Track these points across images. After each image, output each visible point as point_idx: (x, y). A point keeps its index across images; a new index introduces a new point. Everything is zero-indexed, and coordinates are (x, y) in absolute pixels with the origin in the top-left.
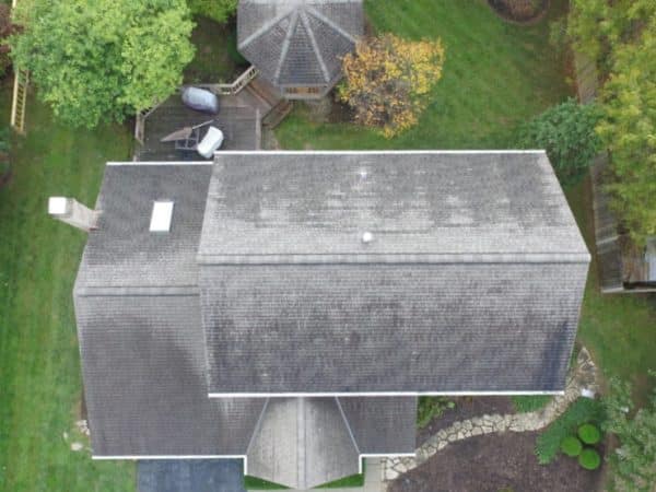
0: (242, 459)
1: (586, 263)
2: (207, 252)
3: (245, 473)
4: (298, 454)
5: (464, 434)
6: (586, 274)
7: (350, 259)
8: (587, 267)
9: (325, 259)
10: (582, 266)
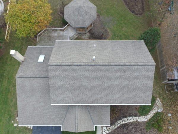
0: (61, 126)
1: (154, 65)
2: (51, 62)
3: (62, 130)
4: (76, 122)
5: (125, 122)
6: (154, 68)
7: (89, 64)
8: (155, 66)
9: (83, 64)
10: (153, 66)
